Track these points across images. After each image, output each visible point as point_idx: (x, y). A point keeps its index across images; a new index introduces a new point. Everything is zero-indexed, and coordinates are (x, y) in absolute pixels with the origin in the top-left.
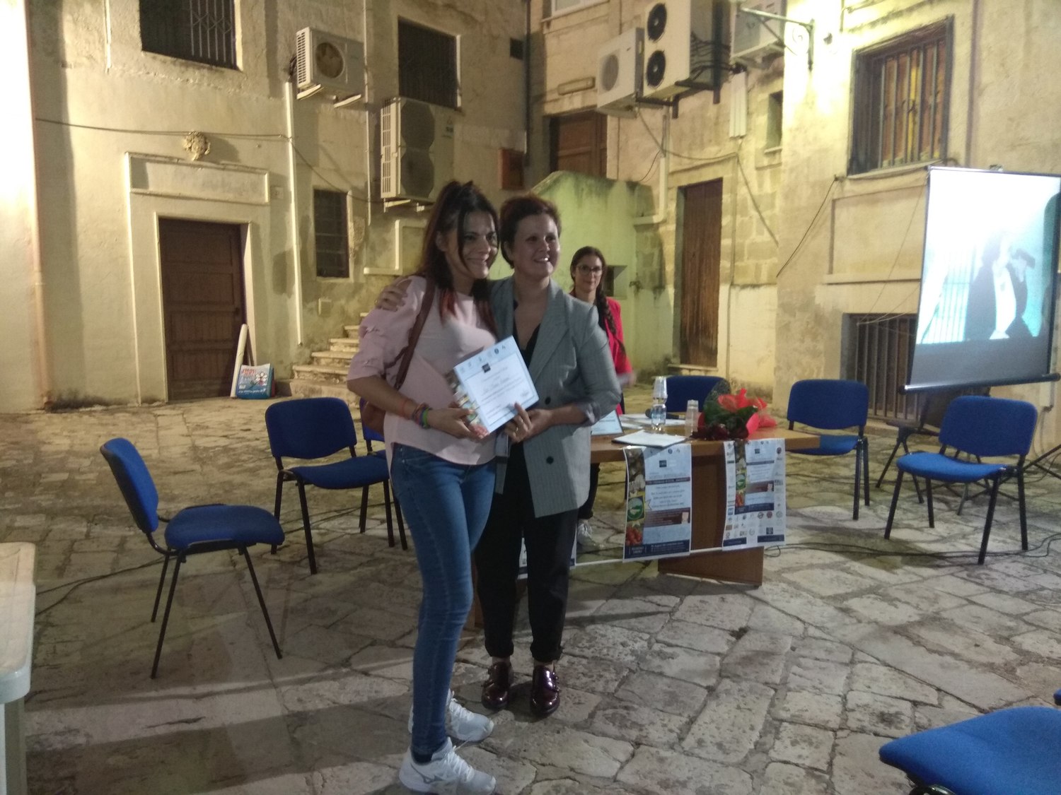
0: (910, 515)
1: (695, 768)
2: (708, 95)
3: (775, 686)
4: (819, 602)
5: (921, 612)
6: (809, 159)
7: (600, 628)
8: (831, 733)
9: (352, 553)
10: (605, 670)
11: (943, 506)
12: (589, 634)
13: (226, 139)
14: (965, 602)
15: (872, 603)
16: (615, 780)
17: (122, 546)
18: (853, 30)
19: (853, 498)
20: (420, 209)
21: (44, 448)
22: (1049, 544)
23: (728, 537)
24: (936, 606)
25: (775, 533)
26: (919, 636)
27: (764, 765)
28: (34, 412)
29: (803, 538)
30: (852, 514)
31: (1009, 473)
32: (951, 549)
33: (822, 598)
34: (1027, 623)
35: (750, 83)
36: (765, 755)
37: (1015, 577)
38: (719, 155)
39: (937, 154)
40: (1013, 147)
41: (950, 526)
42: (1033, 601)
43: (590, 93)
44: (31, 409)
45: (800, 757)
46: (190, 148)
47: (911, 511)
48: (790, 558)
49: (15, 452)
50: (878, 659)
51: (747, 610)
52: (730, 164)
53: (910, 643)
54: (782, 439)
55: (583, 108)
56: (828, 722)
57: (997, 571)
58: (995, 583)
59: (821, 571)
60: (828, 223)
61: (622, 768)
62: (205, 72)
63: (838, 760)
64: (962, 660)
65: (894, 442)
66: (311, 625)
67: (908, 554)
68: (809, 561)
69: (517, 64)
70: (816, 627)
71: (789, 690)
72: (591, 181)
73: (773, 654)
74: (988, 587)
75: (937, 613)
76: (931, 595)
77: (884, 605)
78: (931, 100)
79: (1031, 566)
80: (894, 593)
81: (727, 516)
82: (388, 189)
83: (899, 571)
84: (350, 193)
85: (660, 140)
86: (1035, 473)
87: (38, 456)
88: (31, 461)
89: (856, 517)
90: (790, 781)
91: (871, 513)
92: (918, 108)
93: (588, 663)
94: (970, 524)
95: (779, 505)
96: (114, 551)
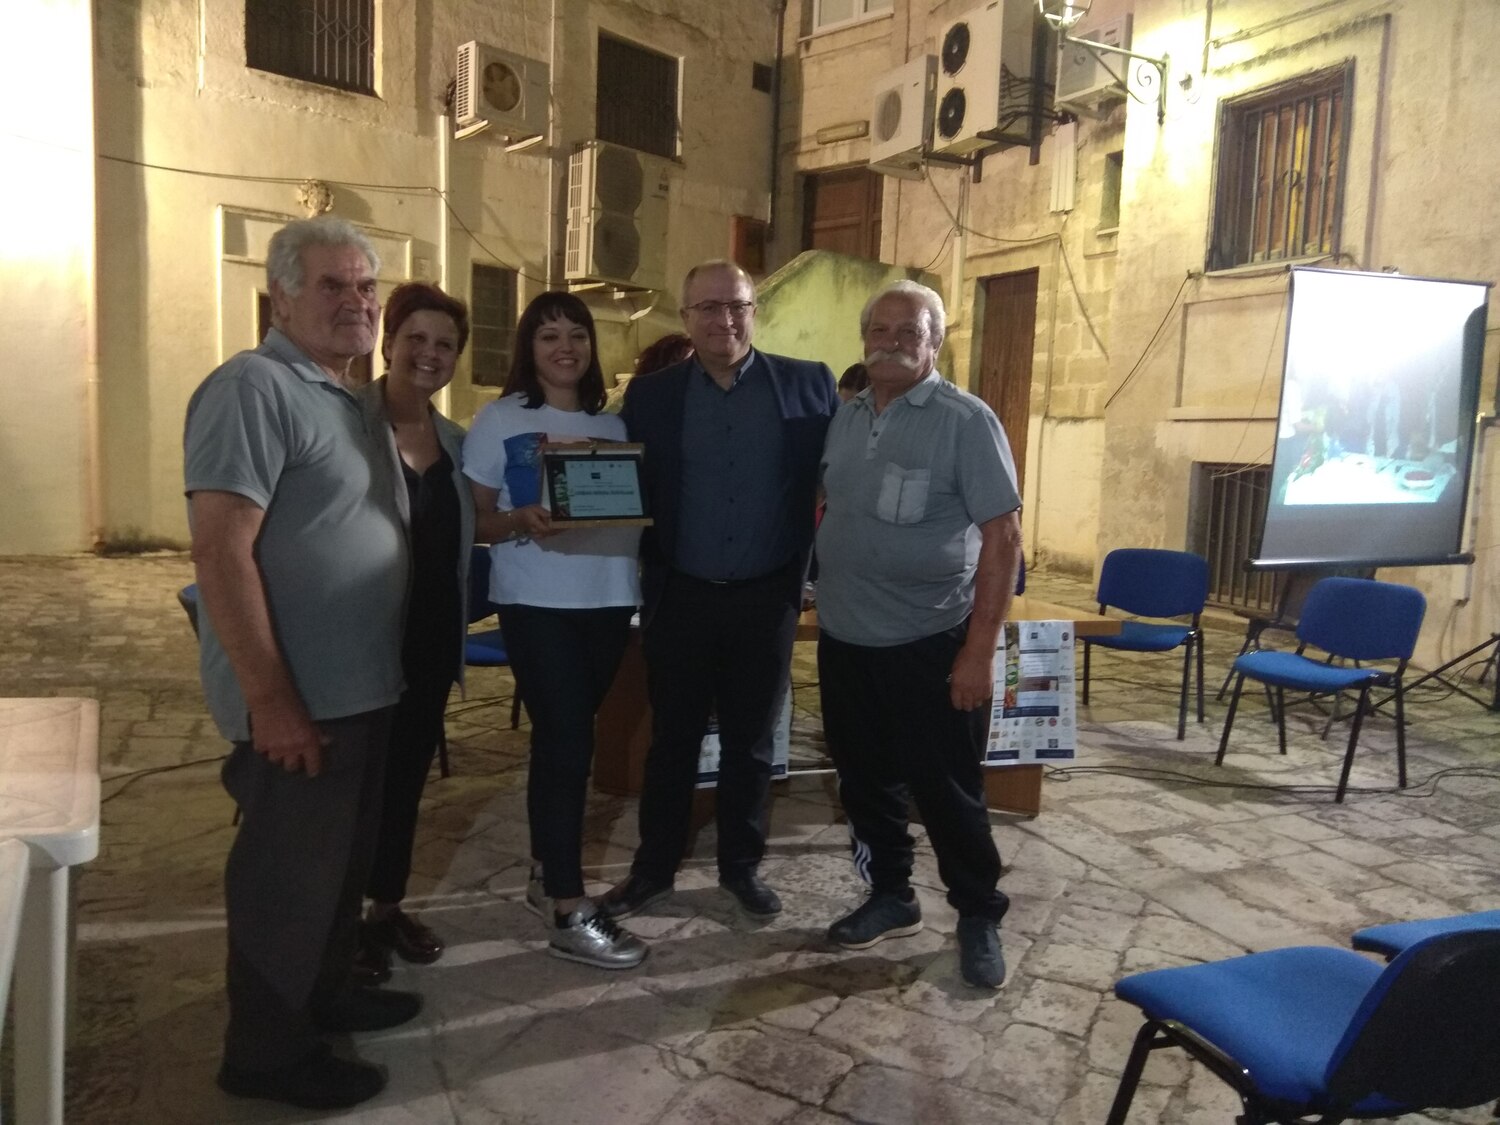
0: (1257, 737)
1: (914, 1025)
2: (1023, 153)
3: (1034, 937)
4: (1112, 839)
5: (1245, 858)
6: (1153, 248)
7: (816, 858)
8: (1097, 995)
9: (497, 753)
10: (814, 908)
11: (1304, 727)
12: (801, 864)
13: (355, 191)
14: (1308, 848)
15: (1183, 844)
16: (811, 1033)
17: (195, 732)
18: (1219, 72)
19: (1178, 711)
20: (619, 295)
21: (94, 603)
22: (1437, 781)
23: (993, 748)
24: (1268, 851)
25: (1061, 747)
26: (1236, 887)
27: (1003, 1026)
28: (79, 555)
29: (1105, 760)
30: (1175, 732)
31: (1383, 680)
32: (1304, 782)
33: (1116, 835)
34: (1383, 877)
35: (1080, 139)
36: (1006, 1015)
37: (1381, 820)
38: (1035, 236)
39: (1327, 248)
40: (1429, 241)
41: (1308, 753)
42: (1397, 851)
43: (861, 143)
44: (76, 552)
45: (1051, 1019)
46: (306, 202)
47: (1259, 732)
48: (1081, 784)
49: (55, 607)
50: (1176, 912)
51: (1015, 845)
52: (1050, 250)
53: (1222, 894)
54: (1071, 621)
55: (851, 164)
56: (1096, 981)
57: (1359, 812)
58: (1352, 826)
59: (1123, 802)
60: (1178, 337)
61: (821, 1020)
62: (331, 97)
63: (1100, 1026)
64: (1287, 918)
65: (1243, 639)
66: (440, 838)
67: (1243, 786)
68: (1108, 789)
69: (762, 99)
70: (1102, 870)
71: (1053, 942)
72: (855, 266)
73: (1039, 899)
74: (1343, 831)
75: (1266, 860)
76: (1263, 837)
77: (1198, 847)
78: (1322, 172)
79: (1407, 809)
80: (1213, 833)
81: (993, 721)
82: (575, 268)
83: (1227, 807)
84: (522, 270)
85: (955, 214)
86: (1441, 690)
87: (86, 615)
88: (77, 619)
89: (1181, 736)
90: (1032, 1045)
91: (1204, 732)
92: (1304, 182)
93: (796, 898)
94: (1336, 752)
95: (1066, 709)
96: (186, 738)
